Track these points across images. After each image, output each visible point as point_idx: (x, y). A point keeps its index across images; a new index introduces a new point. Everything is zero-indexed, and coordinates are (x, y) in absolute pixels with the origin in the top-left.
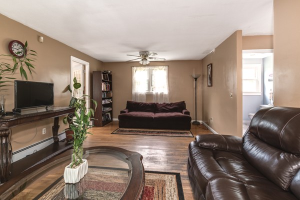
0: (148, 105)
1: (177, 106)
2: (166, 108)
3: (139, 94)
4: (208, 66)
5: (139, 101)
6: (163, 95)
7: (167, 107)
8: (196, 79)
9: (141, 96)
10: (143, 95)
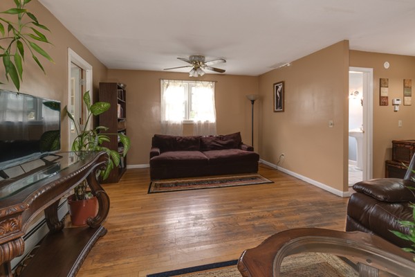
0: (191, 140)
1: (232, 140)
2: (217, 143)
3: (172, 123)
4: (275, 84)
5: (174, 135)
6: (207, 124)
7: (219, 141)
8: (253, 102)
9: (175, 126)
10: (178, 125)
